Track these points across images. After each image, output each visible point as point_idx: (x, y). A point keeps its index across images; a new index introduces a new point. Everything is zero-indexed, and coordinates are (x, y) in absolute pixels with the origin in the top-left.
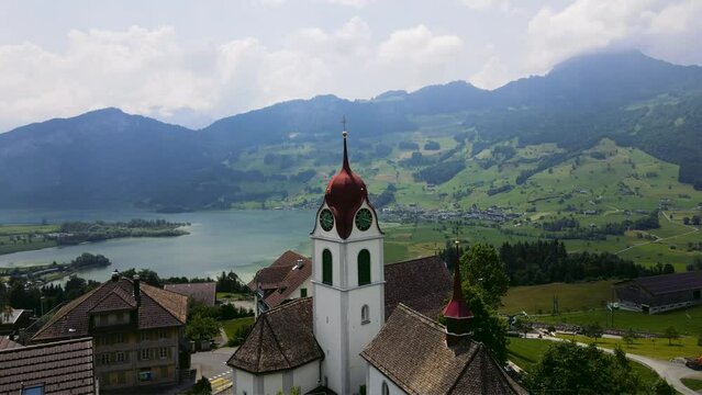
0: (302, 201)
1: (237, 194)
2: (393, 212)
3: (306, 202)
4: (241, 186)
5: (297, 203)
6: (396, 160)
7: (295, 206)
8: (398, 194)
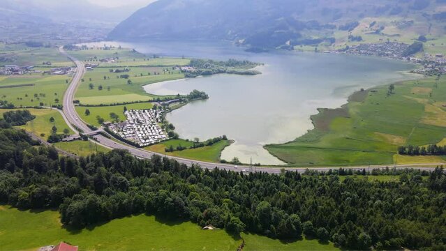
0: (345, 47)
1: (299, 40)
2: (420, 62)
3: (348, 48)
4: (302, 33)
5: (340, 48)
6: (431, 13)
7: (340, 51)
8: (427, 45)
